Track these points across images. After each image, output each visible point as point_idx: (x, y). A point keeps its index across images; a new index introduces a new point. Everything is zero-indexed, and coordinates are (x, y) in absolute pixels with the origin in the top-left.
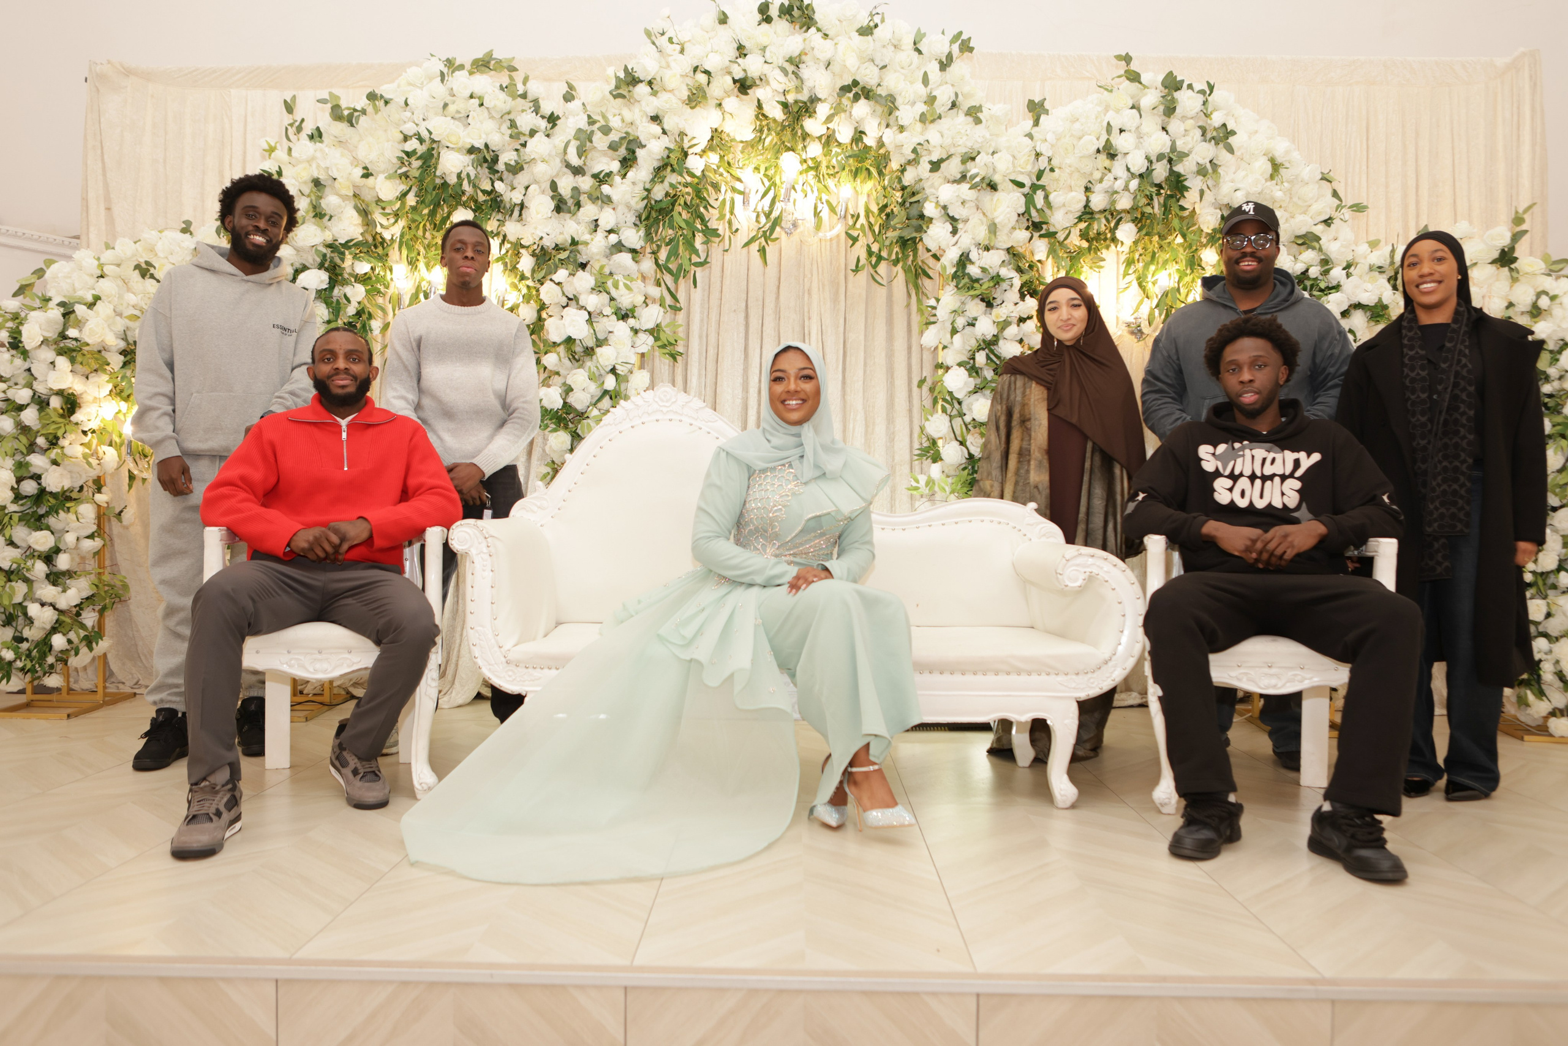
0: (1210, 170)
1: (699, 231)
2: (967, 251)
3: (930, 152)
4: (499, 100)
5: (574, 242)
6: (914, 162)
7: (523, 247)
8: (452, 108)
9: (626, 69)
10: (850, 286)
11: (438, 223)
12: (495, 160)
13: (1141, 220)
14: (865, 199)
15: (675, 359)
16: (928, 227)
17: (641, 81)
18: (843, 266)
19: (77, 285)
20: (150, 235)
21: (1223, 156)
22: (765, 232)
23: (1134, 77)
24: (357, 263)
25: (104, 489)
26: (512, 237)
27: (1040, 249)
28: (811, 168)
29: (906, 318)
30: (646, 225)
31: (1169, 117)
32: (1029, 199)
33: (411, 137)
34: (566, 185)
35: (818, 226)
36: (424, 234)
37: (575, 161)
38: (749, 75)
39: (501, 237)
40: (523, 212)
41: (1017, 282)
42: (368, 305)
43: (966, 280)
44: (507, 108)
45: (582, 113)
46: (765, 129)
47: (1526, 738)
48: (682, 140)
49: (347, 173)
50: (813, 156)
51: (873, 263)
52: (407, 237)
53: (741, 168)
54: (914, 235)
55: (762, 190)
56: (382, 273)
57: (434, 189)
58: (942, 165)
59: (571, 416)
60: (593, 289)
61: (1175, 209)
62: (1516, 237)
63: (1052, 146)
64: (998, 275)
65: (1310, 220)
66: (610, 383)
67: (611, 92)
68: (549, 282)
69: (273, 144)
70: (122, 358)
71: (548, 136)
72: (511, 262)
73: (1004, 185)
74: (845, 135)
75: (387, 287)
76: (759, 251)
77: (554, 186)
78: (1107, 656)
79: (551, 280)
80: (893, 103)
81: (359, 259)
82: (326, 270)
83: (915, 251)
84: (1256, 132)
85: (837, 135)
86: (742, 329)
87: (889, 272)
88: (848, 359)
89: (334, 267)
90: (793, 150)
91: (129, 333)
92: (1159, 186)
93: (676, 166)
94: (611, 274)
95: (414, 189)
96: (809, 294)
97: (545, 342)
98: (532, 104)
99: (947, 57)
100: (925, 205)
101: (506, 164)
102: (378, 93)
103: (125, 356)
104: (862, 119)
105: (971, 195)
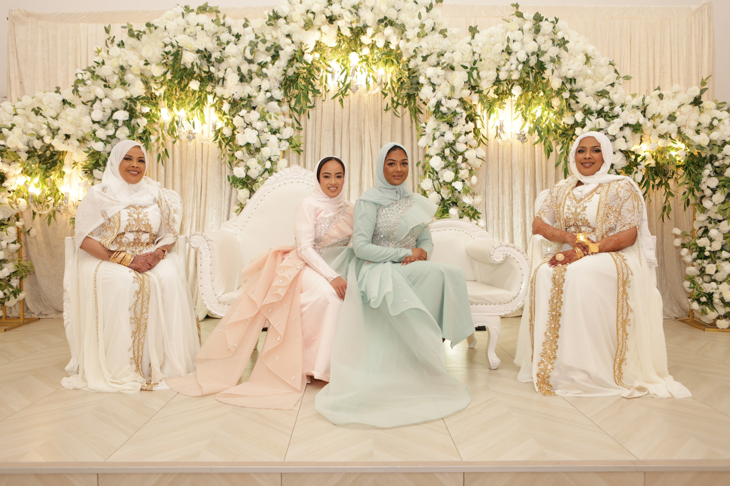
0: (557, 60)
1: (310, 90)
2: (440, 100)
3: (422, 52)
4: (211, 27)
5: (249, 97)
6: (414, 57)
7: (224, 99)
8: (188, 31)
9: (273, 11)
10: (384, 118)
11: (182, 87)
12: (210, 56)
13: (524, 84)
14: (390, 75)
15: (300, 153)
16: (421, 89)
17: (281, 17)
18: (380, 108)
19: (3, 119)
20: (39, 94)
21: (563, 53)
22: (342, 92)
23: (520, 15)
24: (143, 107)
25: (20, 219)
26: (219, 95)
27: (475, 98)
28: (364, 60)
29: (410, 133)
30: (285, 88)
31: (537, 34)
32: (470, 74)
34: (245, 68)
35: (368, 88)
36: (176, 93)
37: (249, 57)
38: (334, 14)
39: (214, 95)
40: (224, 82)
41: (465, 115)
42: (149, 128)
43: (440, 114)
44: (215, 31)
45: (252, 33)
46: (342, 42)
47: (706, 329)
48: (302, 46)
49: (137, 64)
50: (365, 54)
51: (395, 106)
52: (167, 94)
53: (330, 60)
54: (414, 92)
55: (341, 71)
56: (156, 113)
57: (180, 71)
58: (428, 58)
59: (249, 181)
60: (259, 119)
61: (539, 79)
62: (702, 91)
63: (481, 48)
64: (455, 111)
65: (604, 84)
66: (268, 165)
67: (266, 23)
68: (237, 116)
69: (100, 49)
70: (27, 155)
71: (236, 44)
72: (219, 106)
73: (458, 68)
74: (380, 44)
75: (158, 119)
76: (339, 101)
77: (239, 69)
78: (515, 295)
79: (239, 115)
80: (404, 28)
81: (143, 105)
82: (128, 111)
83: (415, 100)
84: (578, 41)
85: (377, 44)
86: (332, 139)
87: (402, 111)
89: (132, 109)
90: (356, 51)
91: (30, 143)
92: (532, 68)
93: (299, 59)
94: (268, 112)
95: (170, 71)
96: (364, 122)
97: (236, 145)
98: (227, 29)
99: (430, 5)
100: (420, 78)
101: (215, 58)
102: (151, 23)
103: (29, 154)
104: (389, 36)
105: (442, 73)
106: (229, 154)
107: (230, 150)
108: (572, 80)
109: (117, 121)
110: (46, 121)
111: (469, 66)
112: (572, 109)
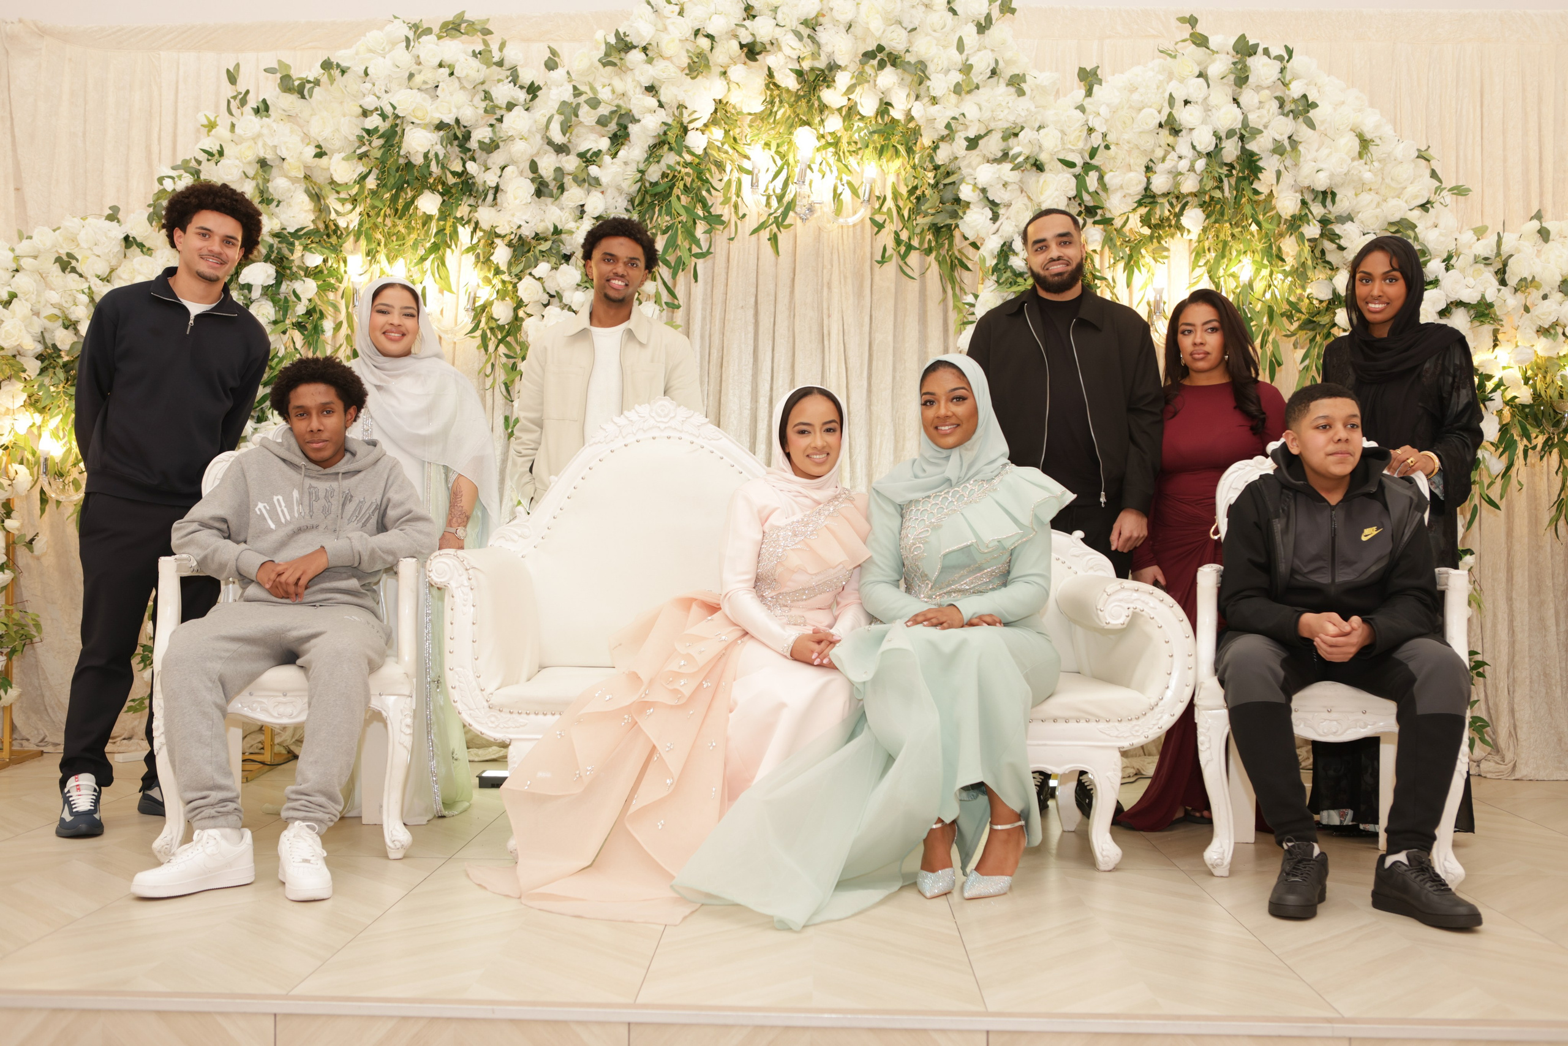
0: (1288, 148)
1: (700, 218)
2: (1010, 240)
3: (966, 127)
4: (470, 68)
5: (557, 231)
6: (948, 138)
7: (498, 236)
8: (418, 79)
9: (617, 34)
10: (877, 278)
11: (400, 208)
12: (467, 136)
13: (1211, 206)
14: (892, 179)
16: (964, 213)
17: (635, 47)
18: (868, 255)
20: (71, 223)
21: (1304, 132)
22: (776, 218)
23: (1201, 41)
24: (308, 255)
25: (13, 515)
26: (485, 225)
27: (1095, 236)
28: (830, 144)
29: (941, 315)
30: (640, 212)
31: (1241, 87)
32: (1081, 181)
33: (372, 112)
34: (548, 164)
35: (838, 211)
36: (385, 221)
37: (558, 138)
38: (758, 40)
39: (473, 225)
40: (498, 195)
42: (319, 303)
43: (1009, 274)
44: (480, 77)
45: (566, 83)
46: (777, 100)
48: (681, 114)
49: (298, 154)
50: (831, 131)
51: (902, 253)
52: (366, 226)
53: (749, 145)
54: (949, 221)
55: (774, 169)
56: (335, 266)
57: (397, 171)
58: (980, 142)
60: (578, 285)
61: (1248, 193)
63: (1107, 121)
65: (1405, 204)
67: (600, 61)
68: (528, 277)
69: (212, 119)
70: (39, 363)
71: (527, 110)
72: (484, 253)
73: (1051, 165)
74: (868, 106)
75: (340, 281)
76: (769, 239)
77: (534, 166)
78: (1153, 701)
79: (530, 274)
80: (924, 72)
81: (310, 250)
82: (273, 262)
83: (951, 237)
84: (1343, 103)
85: (859, 107)
86: (751, 329)
87: (921, 264)
88: (874, 363)
89: (282, 259)
90: (809, 124)
91: (46, 335)
92: (1231, 166)
93: (674, 145)
95: (375, 172)
96: (829, 288)
98: (509, 73)
99: (986, 18)
100: (961, 187)
101: (479, 142)
102: (334, 60)
103: (42, 362)
104: (889, 90)
105: (1013, 177)
106: (504, 365)
107: (507, 356)
108: (1327, 196)
109: (249, 287)
110: (85, 286)
111: (1079, 162)
112: (1329, 263)
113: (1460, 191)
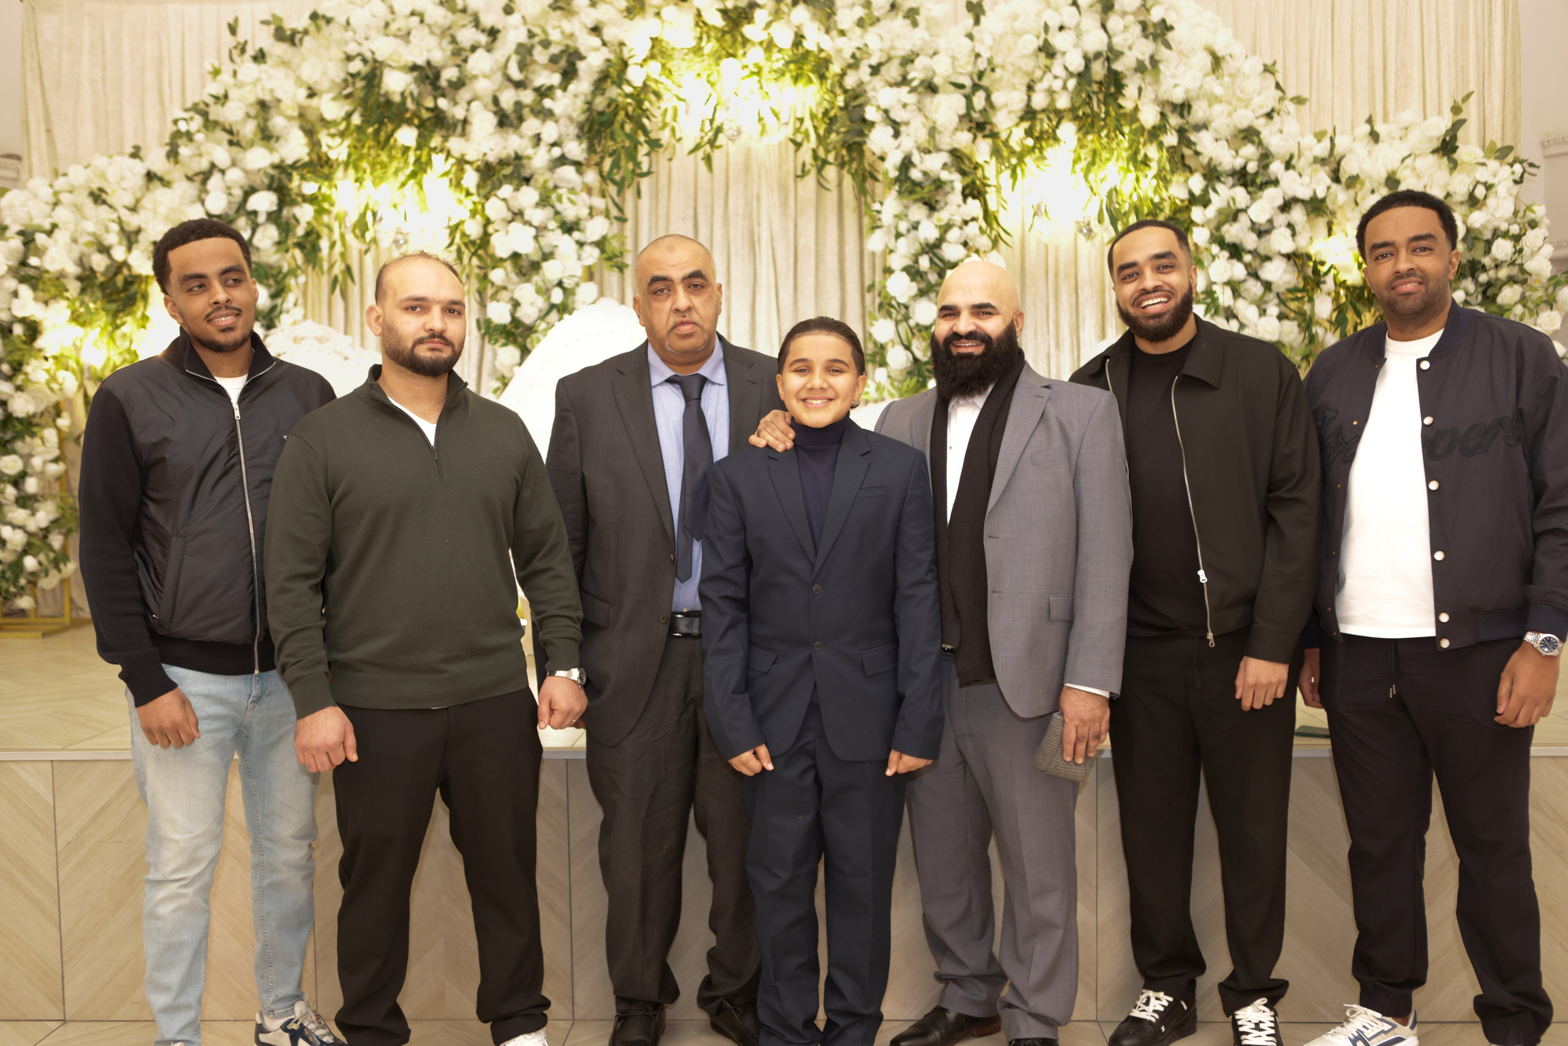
0: (1150, 67)
1: (641, 142)
2: (910, 155)
3: (869, 55)
4: (439, 16)
5: (518, 157)
6: (854, 66)
7: (467, 162)
8: (393, 27)
10: (800, 189)
11: (382, 140)
12: (437, 76)
13: (1081, 119)
14: (808, 103)
15: (622, 270)
16: (870, 131)
19: (34, 214)
20: (100, 162)
21: (1164, 52)
22: (709, 140)
24: (304, 183)
25: (63, 415)
26: (456, 153)
27: (982, 151)
28: (753, 73)
29: (857, 219)
30: (589, 137)
31: (1107, 14)
32: (969, 101)
33: (354, 57)
34: (508, 99)
35: (762, 133)
36: (370, 152)
37: (516, 75)
39: (445, 153)
40: (466, 127)
41: (958, 186)
42: (316, 225)
43: (908, 184)
44: (446, 23)
45: (521, 26)
46: (705, 37)
48: (621, 51)
49: (291, 96)
50: (754, 62)
51: (819, 167)
52: (354, 157)
53: (683, 76)
54: (858, 138)
55: (705, 97)
56: (328, 192)
57: (378, 108)
58: (882, 68)
59: (520, 330)
60: (537, 204)
61: (1114, 108)
62: (1456, 126)
63: (991, 47)
64: (940, 179)
65: (1252, 114)
66: (557, 296)
68: (494, 197)
69: (217, 66)
70: (79, 284)
71: (489, 51)
72: (456, 177)
73: (944, 87)
74: (785, 40)
75: (333, 205)
76: (703, 159)
77: (496, 101)
79: (497, 196)
81: (306, 179)
82: (275, 191)
83: (861, 154)
84: (1200, 25)
85: (777, 41)
87: (836, 176)
89: (282, 187)
90: (734, 56)
91: (85, 260)
92: (1099, 84)
93: (616, 79)
94: (556, 187)
95: (359, 109)
96: (759, 199)
97: (492, 256)
98: (471, 18)
100: (867, 108)
101: (448, 80)
102: (320, 12)
103: (82, 282)
104: (801, 24)
105: (911, 99)
106: (477, 275)
107: (480, 267)
108: (1183, 108)
109: (255, 213)
110: (114, 216)
111: (968, 82)
112: (1186, 166)
113: (1299, 101)
